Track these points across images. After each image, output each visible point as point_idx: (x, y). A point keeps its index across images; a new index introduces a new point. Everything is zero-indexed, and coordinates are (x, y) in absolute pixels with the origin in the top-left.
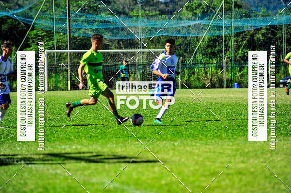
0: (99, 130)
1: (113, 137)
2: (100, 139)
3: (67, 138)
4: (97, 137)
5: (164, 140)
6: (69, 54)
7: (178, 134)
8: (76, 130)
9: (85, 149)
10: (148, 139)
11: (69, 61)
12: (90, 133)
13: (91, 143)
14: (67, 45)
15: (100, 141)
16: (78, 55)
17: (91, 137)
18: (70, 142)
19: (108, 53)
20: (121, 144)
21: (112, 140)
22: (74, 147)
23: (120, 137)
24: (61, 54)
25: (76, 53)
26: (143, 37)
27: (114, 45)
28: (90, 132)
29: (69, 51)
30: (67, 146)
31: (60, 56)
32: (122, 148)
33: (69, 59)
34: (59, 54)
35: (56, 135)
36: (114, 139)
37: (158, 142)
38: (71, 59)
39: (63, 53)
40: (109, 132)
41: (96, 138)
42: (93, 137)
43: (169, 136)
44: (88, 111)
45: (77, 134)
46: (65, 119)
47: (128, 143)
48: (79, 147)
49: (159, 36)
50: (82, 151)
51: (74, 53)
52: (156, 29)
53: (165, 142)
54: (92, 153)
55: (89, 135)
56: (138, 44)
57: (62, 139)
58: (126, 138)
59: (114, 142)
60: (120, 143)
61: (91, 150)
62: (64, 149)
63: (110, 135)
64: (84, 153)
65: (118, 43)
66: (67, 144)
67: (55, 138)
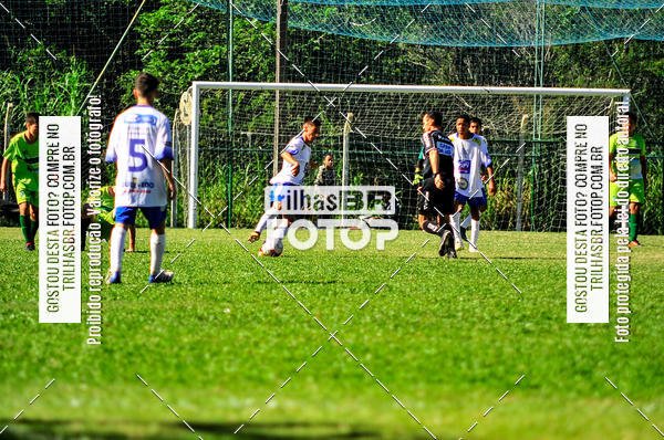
0: (369, 357)
1: (415, 381)
2: (369, 385)
3: (250, 378)
4: (360, 377)
5: (604, 395)
6: (278, 95)
7: (659, 379)
8: (286, 354)
9: (310, 413)
10: (545, 389)
11: (277, 121)
12: (336, 365)
13: (337, 394)
14: (272, 67)
15: (370, 391)
16: (309, 100)
17: (336, 376)
18: (261, 389)
19: (417, 96)
20: (444, 403)
21: (412, 387)
22: (273, 404)
23: (440, 381)
24: (249, 94)
25: (303, 93)
26: (549, 44)
27: (441, 72)
28: (336, 359)
29: (277, 85)
30: (249, 401)
31: (245, 102)
32: (445, 412)
33: (277, 113)
34: (242, 95)
35: (211, 367)
36: (422, 385)
37: (581, 402)
38: (283, 116)
39: (259, 93)
40: (403, 364)
41: (355, 381)
42: (346, 376)
43: (624, 384)
44: (335, 294)
45: (288, 366)
46: (250, 318)
47: (471, 400)
48: (290, 405)
49: (609, 42)
50: (300, 418)
51: (295, 93)
52: (598, 16)
53: (607, 402)
54: (335, 425)
55: (330, 370)
56: (531, 69)
57: (234, 378)
58: (465, 386)
59: (421, 394)
60: (439, 398)
61: (332, 417)
62: (238, 410)
63: (407, 371)
64: (306, 425)
65: (458, 62)
66: (248, 396)
67: (206, 373)
